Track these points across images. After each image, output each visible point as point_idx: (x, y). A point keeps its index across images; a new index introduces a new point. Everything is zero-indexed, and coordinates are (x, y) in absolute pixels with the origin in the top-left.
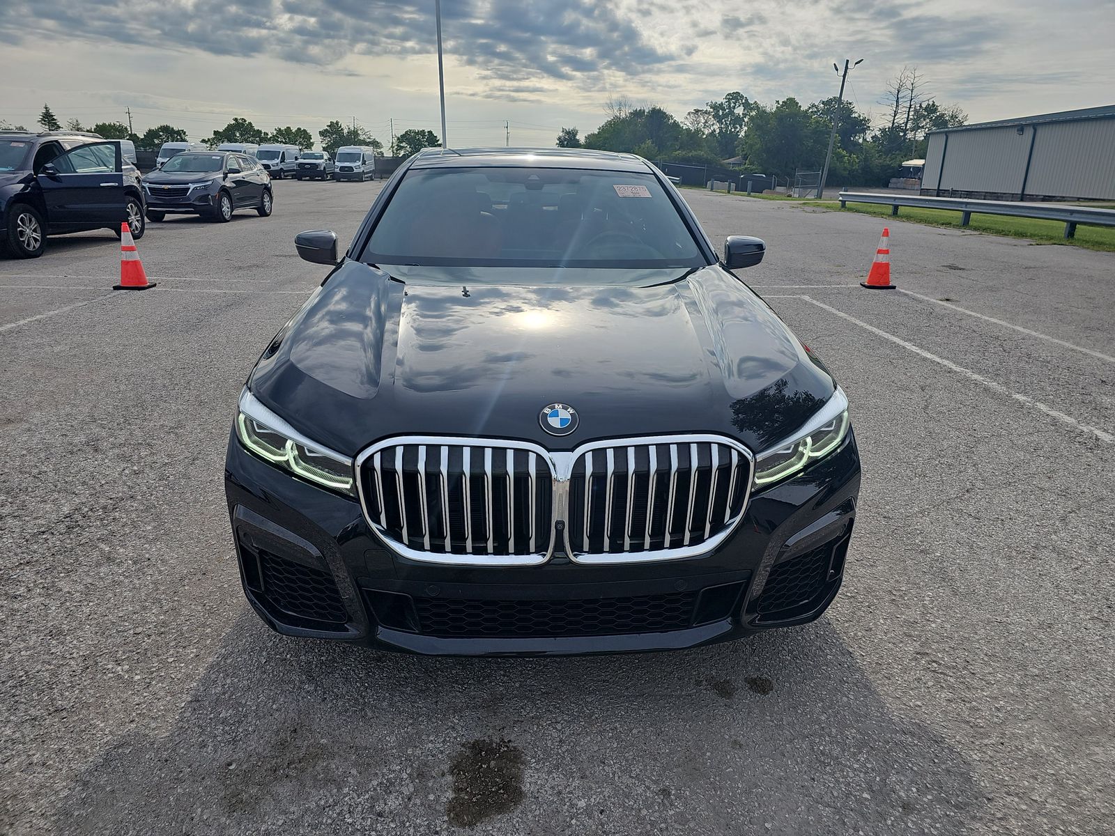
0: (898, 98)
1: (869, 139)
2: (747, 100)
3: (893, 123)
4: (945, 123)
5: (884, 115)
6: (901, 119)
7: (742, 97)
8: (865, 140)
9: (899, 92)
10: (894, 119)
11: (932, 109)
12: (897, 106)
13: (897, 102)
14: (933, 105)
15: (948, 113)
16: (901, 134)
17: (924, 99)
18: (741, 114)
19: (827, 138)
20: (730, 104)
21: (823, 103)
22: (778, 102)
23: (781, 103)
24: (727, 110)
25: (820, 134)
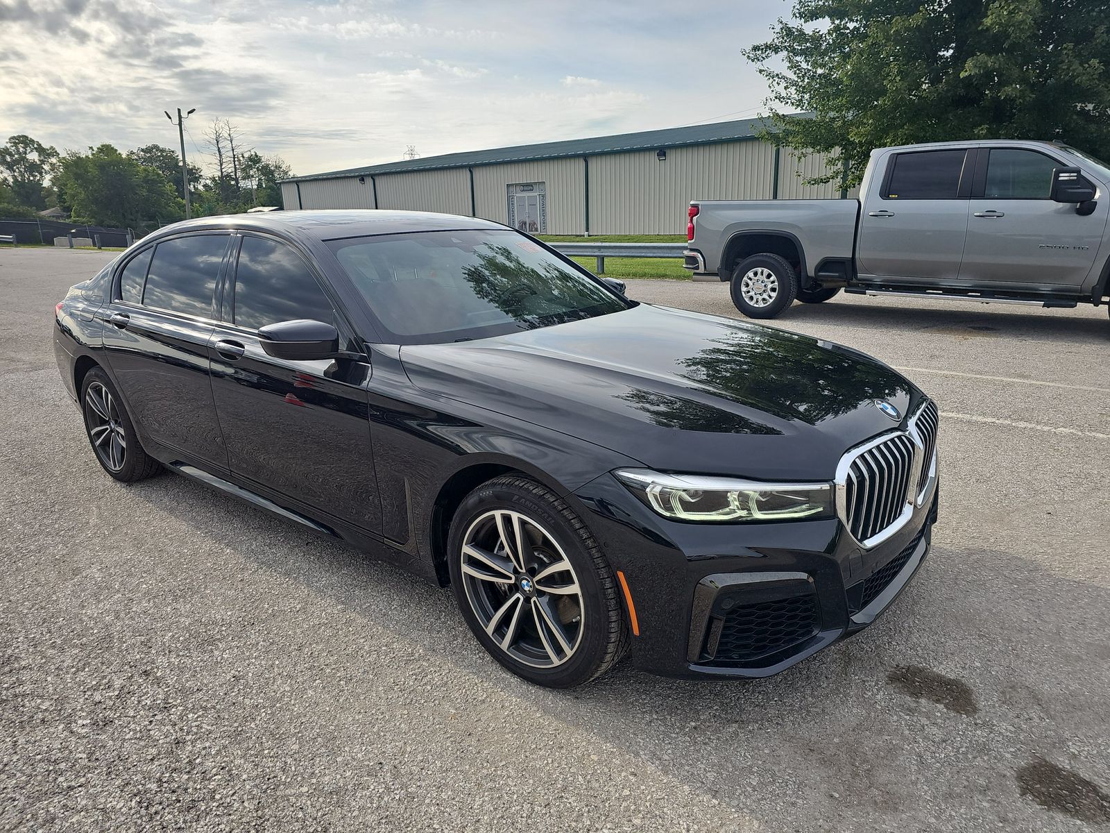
0: (219, 148)
1: (200, 187)
2: (39, 145)
3: (222, 173)
4: (272, 172)
5: (211, 164)
6: (229, 168)
7: (33, 141)
8: (196, 189)
9: (218, 142)
10: (221, 169)
11: (255, 160)
12: (220, 156)
13: (219, 152)
14: (256, 156)
15: (272, 163)
16: (233, 183)
17: (245, 150)
18: (37, 160)
19: (160, 187)
20: (18, 149)
21: (143, 150)
22: (91, 148)
23: (95, 149)
24: (16, 156)
25: (152, 183)
